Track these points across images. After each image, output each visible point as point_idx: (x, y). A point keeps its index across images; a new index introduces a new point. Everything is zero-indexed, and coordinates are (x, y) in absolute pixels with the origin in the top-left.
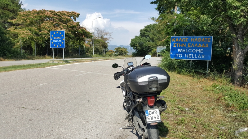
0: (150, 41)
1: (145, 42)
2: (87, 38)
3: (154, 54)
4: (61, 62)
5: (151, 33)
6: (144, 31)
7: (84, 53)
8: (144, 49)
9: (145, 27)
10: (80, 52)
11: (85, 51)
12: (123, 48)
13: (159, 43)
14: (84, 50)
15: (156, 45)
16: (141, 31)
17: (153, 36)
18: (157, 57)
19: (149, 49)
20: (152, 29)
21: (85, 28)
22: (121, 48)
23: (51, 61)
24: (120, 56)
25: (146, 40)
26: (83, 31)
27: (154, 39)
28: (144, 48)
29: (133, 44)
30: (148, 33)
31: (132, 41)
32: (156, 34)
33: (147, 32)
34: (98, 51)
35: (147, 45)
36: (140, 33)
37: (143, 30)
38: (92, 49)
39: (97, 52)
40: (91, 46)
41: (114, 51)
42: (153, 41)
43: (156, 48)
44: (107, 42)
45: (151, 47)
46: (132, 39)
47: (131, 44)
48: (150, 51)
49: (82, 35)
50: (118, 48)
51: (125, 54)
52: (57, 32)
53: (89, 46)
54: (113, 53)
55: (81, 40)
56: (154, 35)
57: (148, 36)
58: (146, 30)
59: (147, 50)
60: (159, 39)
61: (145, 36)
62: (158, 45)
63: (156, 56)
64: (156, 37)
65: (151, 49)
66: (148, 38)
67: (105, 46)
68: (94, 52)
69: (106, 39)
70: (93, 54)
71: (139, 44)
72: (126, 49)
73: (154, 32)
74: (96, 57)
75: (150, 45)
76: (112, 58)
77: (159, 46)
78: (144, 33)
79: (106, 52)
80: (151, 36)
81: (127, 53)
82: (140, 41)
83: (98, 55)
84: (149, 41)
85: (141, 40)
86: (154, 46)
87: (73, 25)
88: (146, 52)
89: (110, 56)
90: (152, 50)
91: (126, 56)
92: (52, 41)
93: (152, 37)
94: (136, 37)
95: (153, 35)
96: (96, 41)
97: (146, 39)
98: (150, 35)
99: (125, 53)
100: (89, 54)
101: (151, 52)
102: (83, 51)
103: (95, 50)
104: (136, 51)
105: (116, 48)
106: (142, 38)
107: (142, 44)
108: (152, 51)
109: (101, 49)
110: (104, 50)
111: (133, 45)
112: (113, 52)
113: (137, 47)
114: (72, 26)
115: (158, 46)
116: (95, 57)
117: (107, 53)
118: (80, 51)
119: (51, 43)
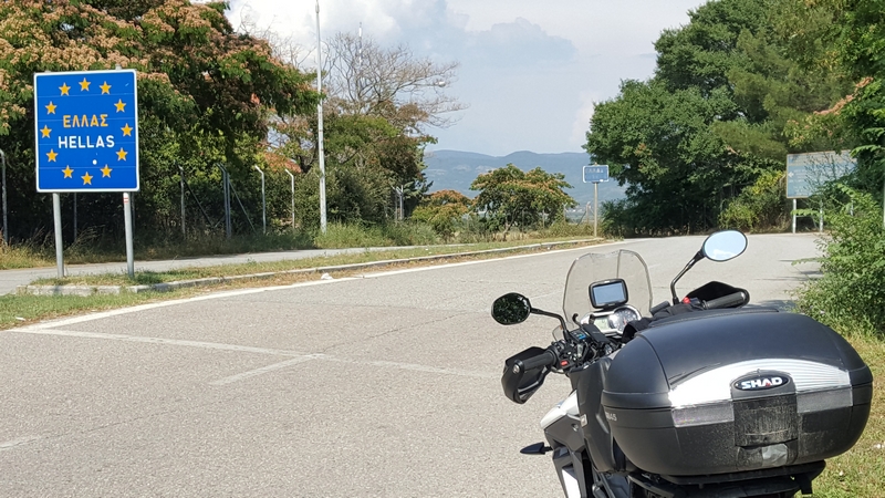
0: (733, 117)
1: (697, 121)
2: (282, 109)
3: (765, 211)
4: (116, 288)
5: (744, 55)
6: (688, 47)
7: (258, 220)
8: (692, 179)
9: (695, 18)
10: (229, 211)
11: (265, 204)
12: (538, 171)
13: (804, 126)
14: (256, 199)
15: (779, 147)
16: (665, 44)
17: (758, 78)
18: (789, 230)
19: (729, 172)
20: (745, 32)
21: (264, 45)
22: (522, 177)
23: (42, 282)
24: (514, 234)
25: (701, 111)
26: (252, 61)
27: (768, 103)
28: (689, 170)
29: (606, 142)
30: (719, 57)
31: (598, 123)
32: (779, 61)
33: (706, 47)
34: (359, 199)
35: (713, 144)
36: (661, 62)
37: (681, 34)
38: (313, 191)
39: (351, 205)
40: (305, 169)
41: (473, 195)
42: (757, 115)
43: (783, 169)
44: (415, 135)
45: (742, 160)
46: (599, 108)
47: (592, 140)
48: (737, 189)
49: (243, 90)
50: (501, 176)
51: (552, 217)
52: (81, 78)
53: (290, 167)
54: (463, 208)
55: (237, 124)
56: (766, 74)
57: (719, 79)
58: (699, 37)
59: (711, 182)
60: (803, 102)
61: (698, 81)
62: (795, 142)
63: (784, 225)
64: (776, 85)
65: (740, 173)
66: (715, 91)
67: (403, 163)
68: (330, 206)
69: (412, 113)
70: (323, 219)
71: (650, 140)
72: (559, 183)
73: (761, 49)
74: (346, 243)
75: (735, 145)
76: (454, 246)
77: (808, 147)
78: (685, 59)
79: (410, 205)
80: (741, 81)
81: (568, 212)
82: (657, 119)
83: (354, 230)
84: (729, 116)
85: (668, 111)
86: (768, 154)
87: (184, 25)
88: (708, 194)
89: (443, 230)
90: (753, 178)
91: (556, 234)
92: (49, 144)
93: (752, 87)
94: (629, 87)
95: (758, 69)
96: (341, 130)
97: (704, 102)
98: (734, 69)
99: (553, 207)
100: (294, 223)
101: (746, 200)
102: (253, 203)
103: (338, 191)
104: (633, 189)
105: (485, 171)
106: (674, 98)
107: (677, 139)
108: (755, 190)
109: (377, 184)
110: (400, 191)
111: (608, 146)
112: (465, 201)
113: (635, 160)
114: (177, 35)
115: (794, 151)
116: (336, 247)
117: (418, 212)
118: (234, 204)
119: (43, 158)
